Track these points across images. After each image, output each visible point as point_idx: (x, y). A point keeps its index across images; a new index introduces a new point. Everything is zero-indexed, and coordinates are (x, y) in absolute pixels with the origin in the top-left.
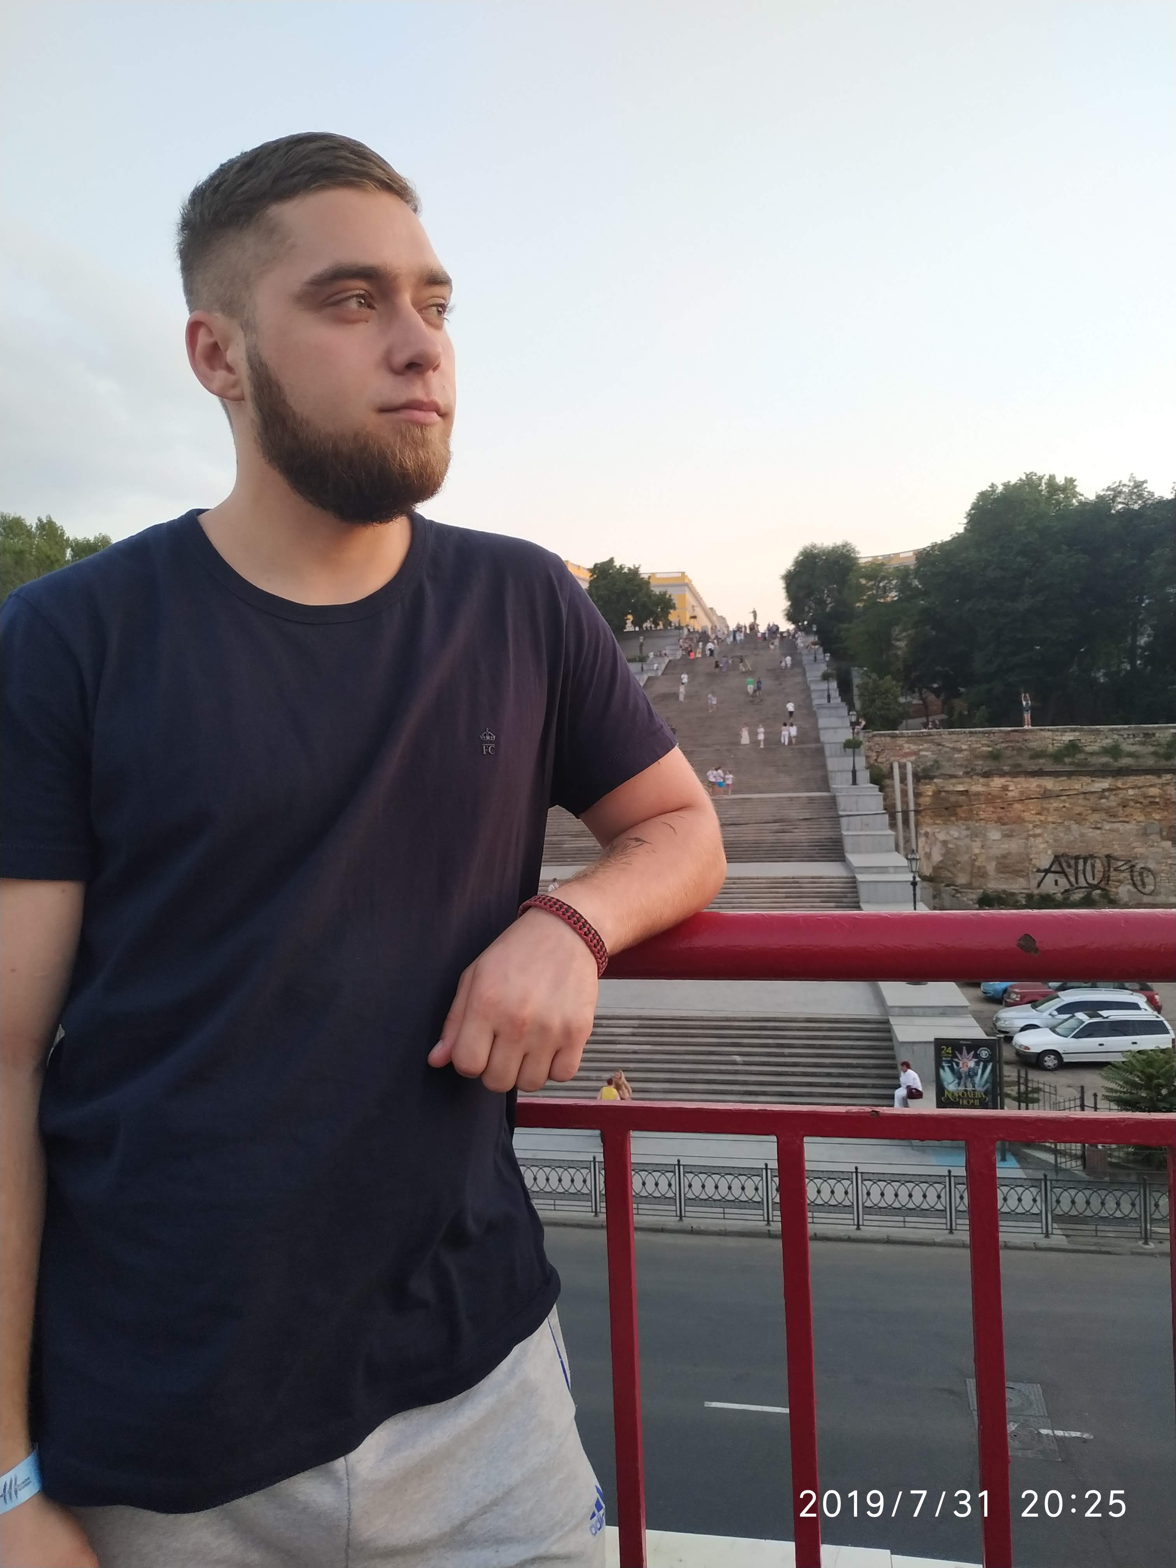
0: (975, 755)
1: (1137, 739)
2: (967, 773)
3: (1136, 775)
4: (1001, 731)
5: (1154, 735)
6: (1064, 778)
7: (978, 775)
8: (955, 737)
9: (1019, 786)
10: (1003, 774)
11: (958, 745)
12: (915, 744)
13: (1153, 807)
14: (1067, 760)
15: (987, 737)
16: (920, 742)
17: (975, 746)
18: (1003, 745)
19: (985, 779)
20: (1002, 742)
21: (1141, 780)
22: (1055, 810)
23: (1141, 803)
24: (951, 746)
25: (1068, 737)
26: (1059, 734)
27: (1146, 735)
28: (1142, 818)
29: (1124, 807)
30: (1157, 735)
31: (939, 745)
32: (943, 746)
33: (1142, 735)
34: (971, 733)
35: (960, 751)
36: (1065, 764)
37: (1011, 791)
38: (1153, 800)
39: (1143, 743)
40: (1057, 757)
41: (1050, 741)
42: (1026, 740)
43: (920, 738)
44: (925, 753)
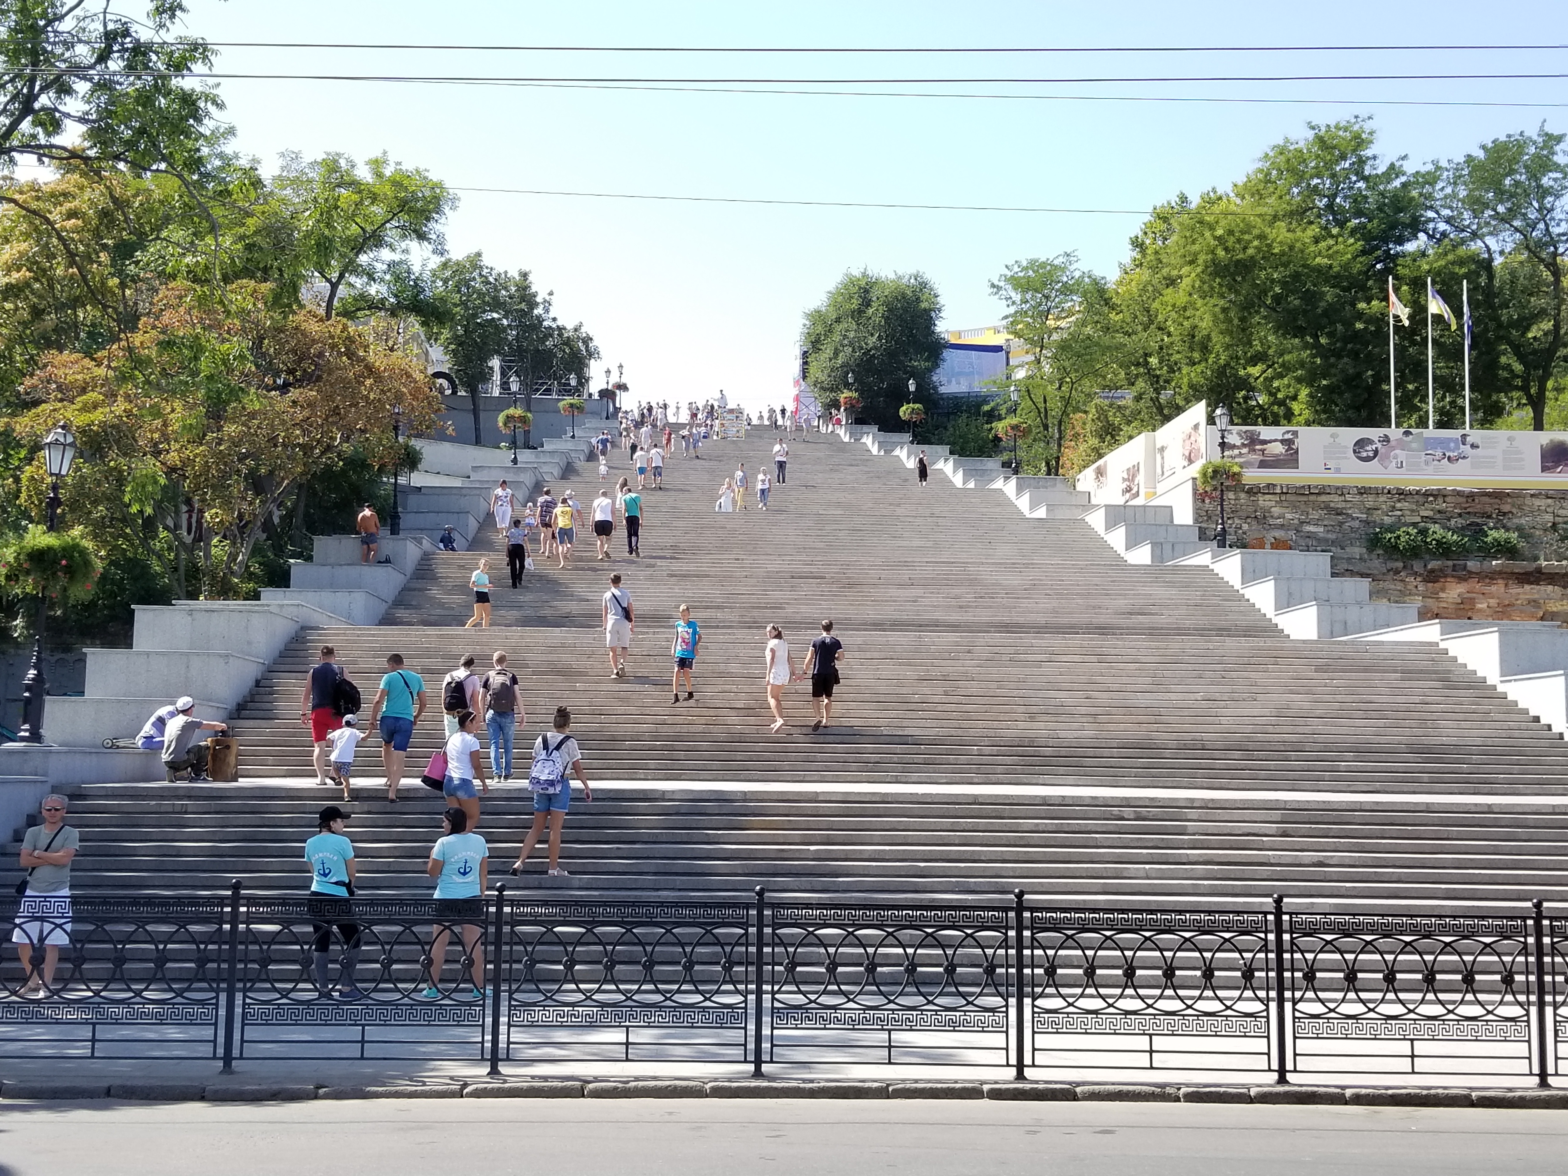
43: (1305, 499)
44: (1312, 528)
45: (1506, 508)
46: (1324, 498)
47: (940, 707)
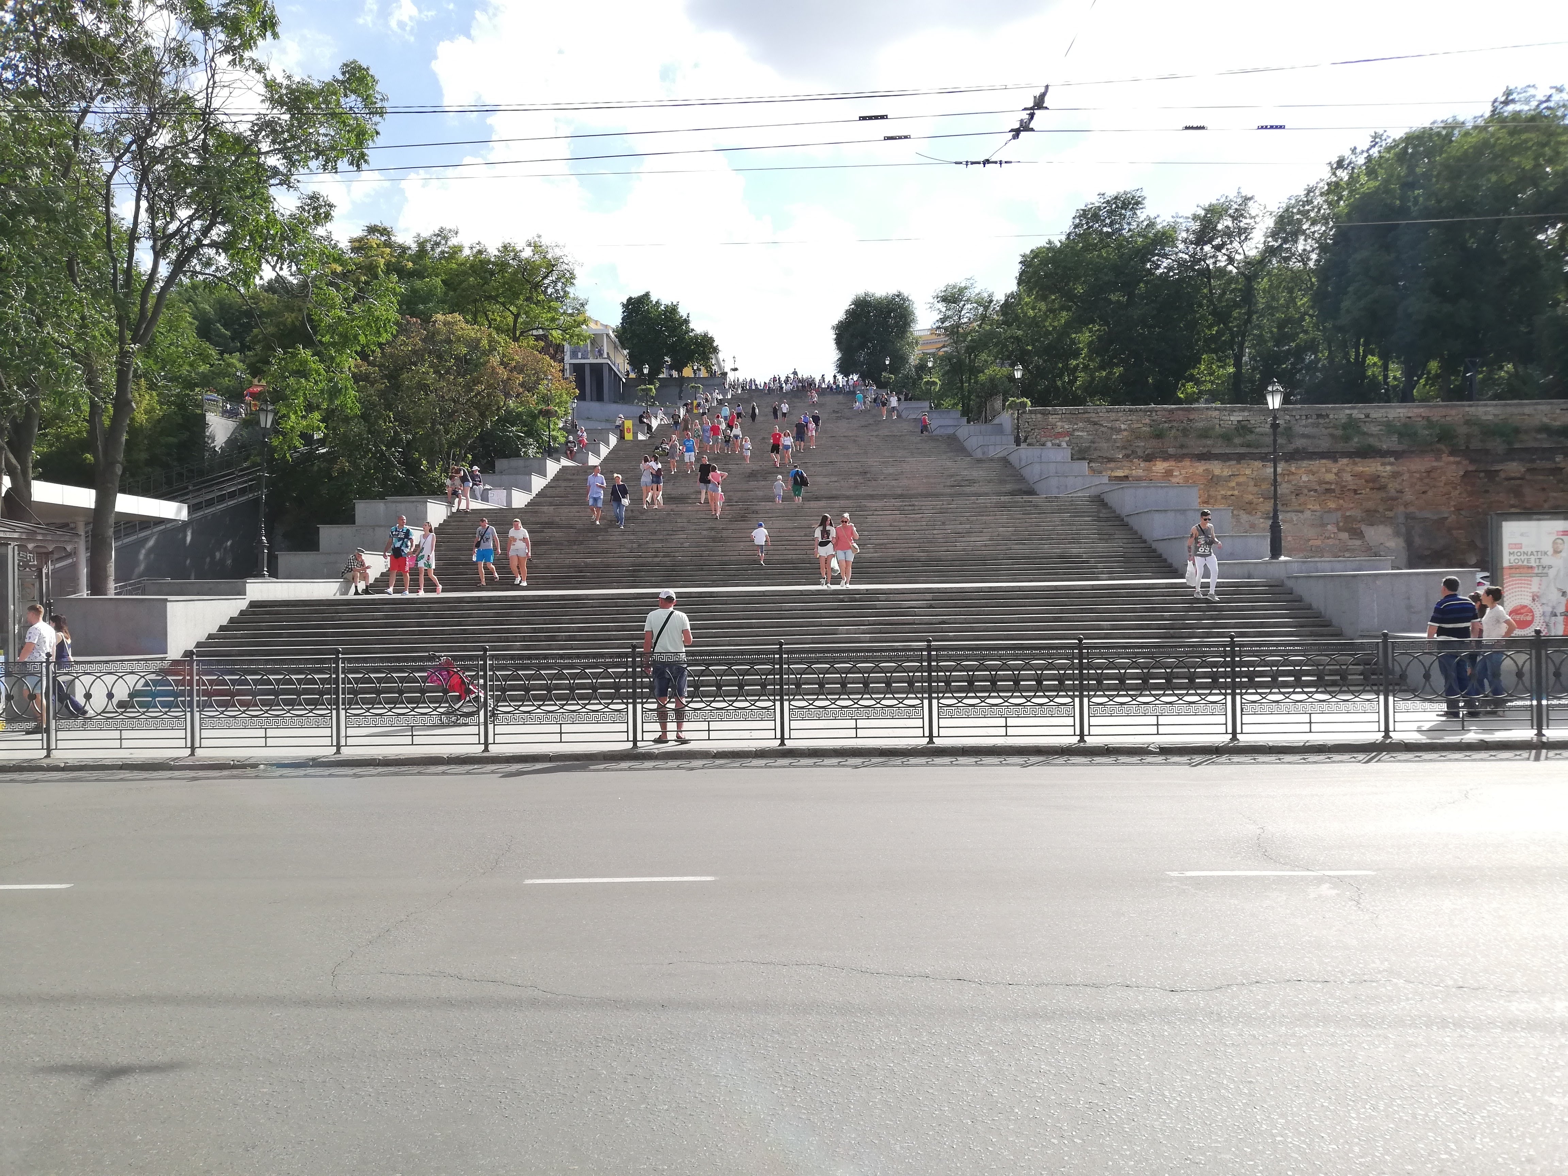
0: (1137, 435)
1: (1310, 421)
2: (1127, 456)
3: (1311, 459)
4: (1164, 409)
5: (1328, 416)
6: (1234, 462)
7: (1139, 457)
8: (1113, 416)
9: (1183, 472)
10: (1166, 457)
11: (1117, 424)
12: (1070, 422)
13: (1328, 495)
14: (1237, 441)
15: (1149, 416)
16: (1074, 421)
17: (1135, 426)
18: (1167, 425)
19: (1147, 463)
20: (1165, 422)
21: (1316, 464)
22: (1222, 498)
23: (1316, 491)
24: (1110, 425)
25: (1236, 417)
26: (1226, 413)
27: (1319, 416)
28: (1317, 507)
29: (1297, 495)
30: (1331, 416)
31: (1095, 424)
32: (1101, 425)
33: (1315, 417)
34: (1130, 410)
35: (1119, 431)
36: (1235, 446)
37: (1176, 476)
38: (1328, 486)
39: (1317, 425)
40: (1227, 438)
41: (1217, 421)
42: (1191, 420)
43: (1075, 416)
44: (1080, 434)
45: (1191, 417)
46: (1086, 415)
47: (799, 543)
